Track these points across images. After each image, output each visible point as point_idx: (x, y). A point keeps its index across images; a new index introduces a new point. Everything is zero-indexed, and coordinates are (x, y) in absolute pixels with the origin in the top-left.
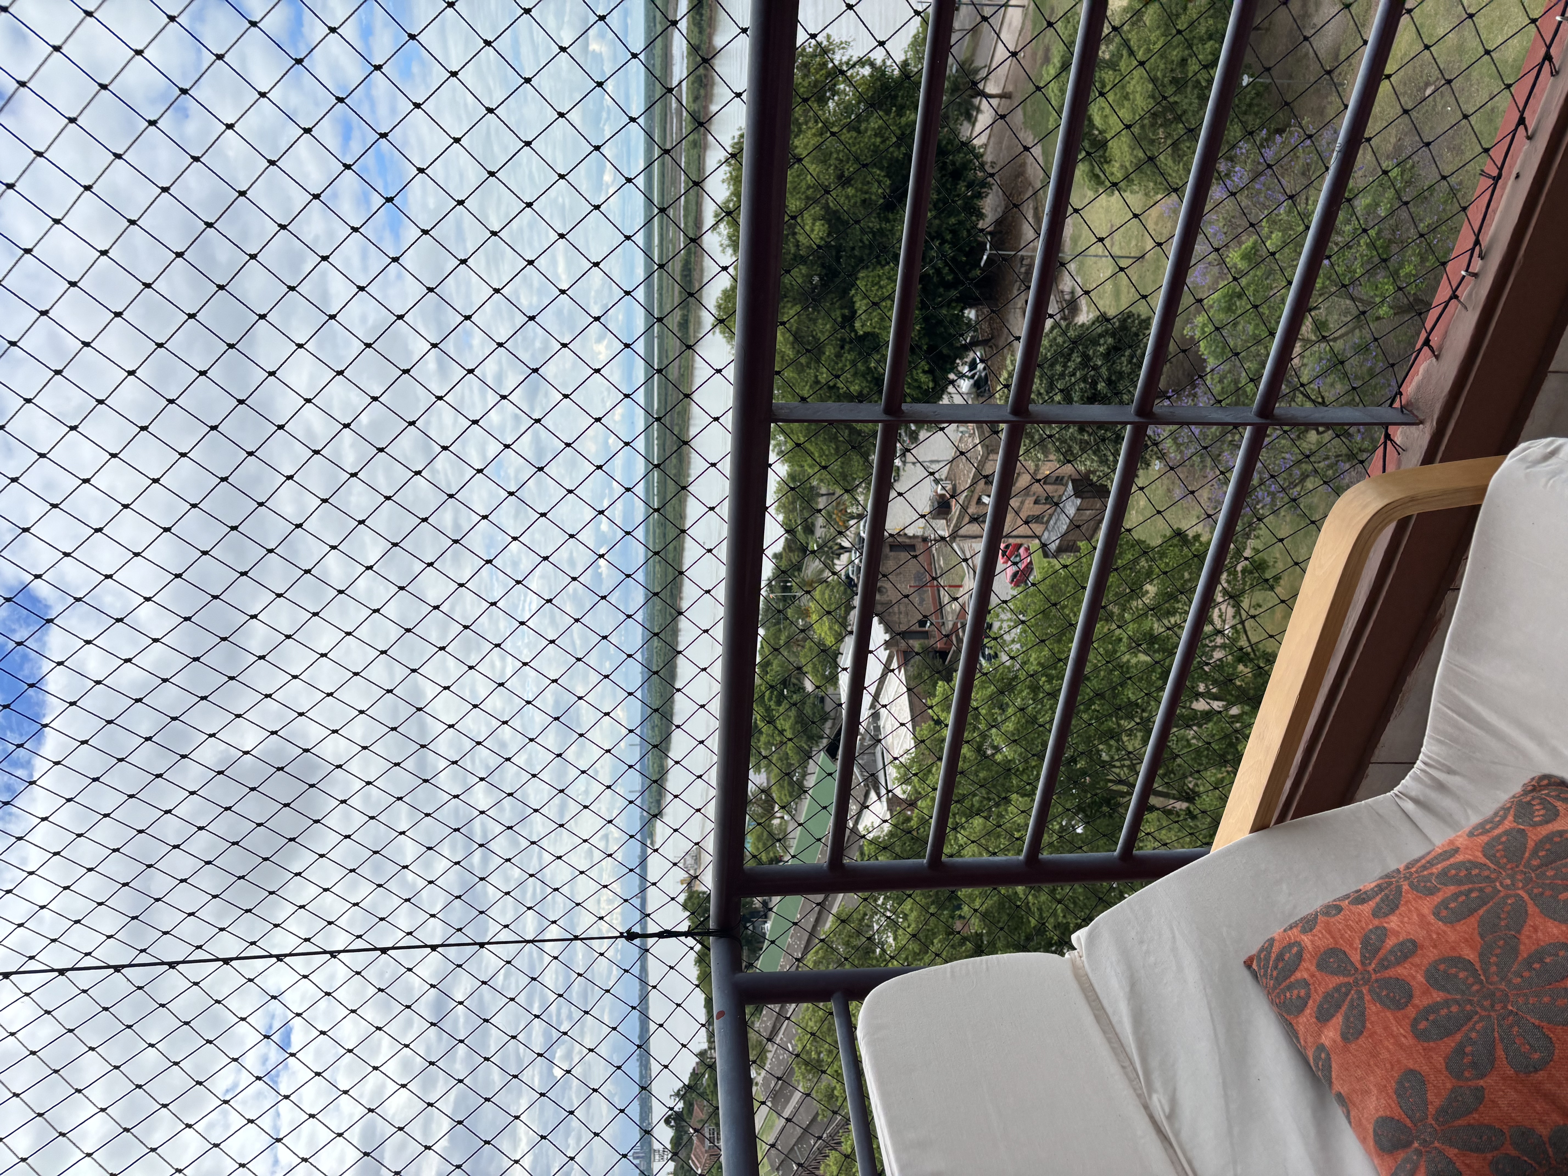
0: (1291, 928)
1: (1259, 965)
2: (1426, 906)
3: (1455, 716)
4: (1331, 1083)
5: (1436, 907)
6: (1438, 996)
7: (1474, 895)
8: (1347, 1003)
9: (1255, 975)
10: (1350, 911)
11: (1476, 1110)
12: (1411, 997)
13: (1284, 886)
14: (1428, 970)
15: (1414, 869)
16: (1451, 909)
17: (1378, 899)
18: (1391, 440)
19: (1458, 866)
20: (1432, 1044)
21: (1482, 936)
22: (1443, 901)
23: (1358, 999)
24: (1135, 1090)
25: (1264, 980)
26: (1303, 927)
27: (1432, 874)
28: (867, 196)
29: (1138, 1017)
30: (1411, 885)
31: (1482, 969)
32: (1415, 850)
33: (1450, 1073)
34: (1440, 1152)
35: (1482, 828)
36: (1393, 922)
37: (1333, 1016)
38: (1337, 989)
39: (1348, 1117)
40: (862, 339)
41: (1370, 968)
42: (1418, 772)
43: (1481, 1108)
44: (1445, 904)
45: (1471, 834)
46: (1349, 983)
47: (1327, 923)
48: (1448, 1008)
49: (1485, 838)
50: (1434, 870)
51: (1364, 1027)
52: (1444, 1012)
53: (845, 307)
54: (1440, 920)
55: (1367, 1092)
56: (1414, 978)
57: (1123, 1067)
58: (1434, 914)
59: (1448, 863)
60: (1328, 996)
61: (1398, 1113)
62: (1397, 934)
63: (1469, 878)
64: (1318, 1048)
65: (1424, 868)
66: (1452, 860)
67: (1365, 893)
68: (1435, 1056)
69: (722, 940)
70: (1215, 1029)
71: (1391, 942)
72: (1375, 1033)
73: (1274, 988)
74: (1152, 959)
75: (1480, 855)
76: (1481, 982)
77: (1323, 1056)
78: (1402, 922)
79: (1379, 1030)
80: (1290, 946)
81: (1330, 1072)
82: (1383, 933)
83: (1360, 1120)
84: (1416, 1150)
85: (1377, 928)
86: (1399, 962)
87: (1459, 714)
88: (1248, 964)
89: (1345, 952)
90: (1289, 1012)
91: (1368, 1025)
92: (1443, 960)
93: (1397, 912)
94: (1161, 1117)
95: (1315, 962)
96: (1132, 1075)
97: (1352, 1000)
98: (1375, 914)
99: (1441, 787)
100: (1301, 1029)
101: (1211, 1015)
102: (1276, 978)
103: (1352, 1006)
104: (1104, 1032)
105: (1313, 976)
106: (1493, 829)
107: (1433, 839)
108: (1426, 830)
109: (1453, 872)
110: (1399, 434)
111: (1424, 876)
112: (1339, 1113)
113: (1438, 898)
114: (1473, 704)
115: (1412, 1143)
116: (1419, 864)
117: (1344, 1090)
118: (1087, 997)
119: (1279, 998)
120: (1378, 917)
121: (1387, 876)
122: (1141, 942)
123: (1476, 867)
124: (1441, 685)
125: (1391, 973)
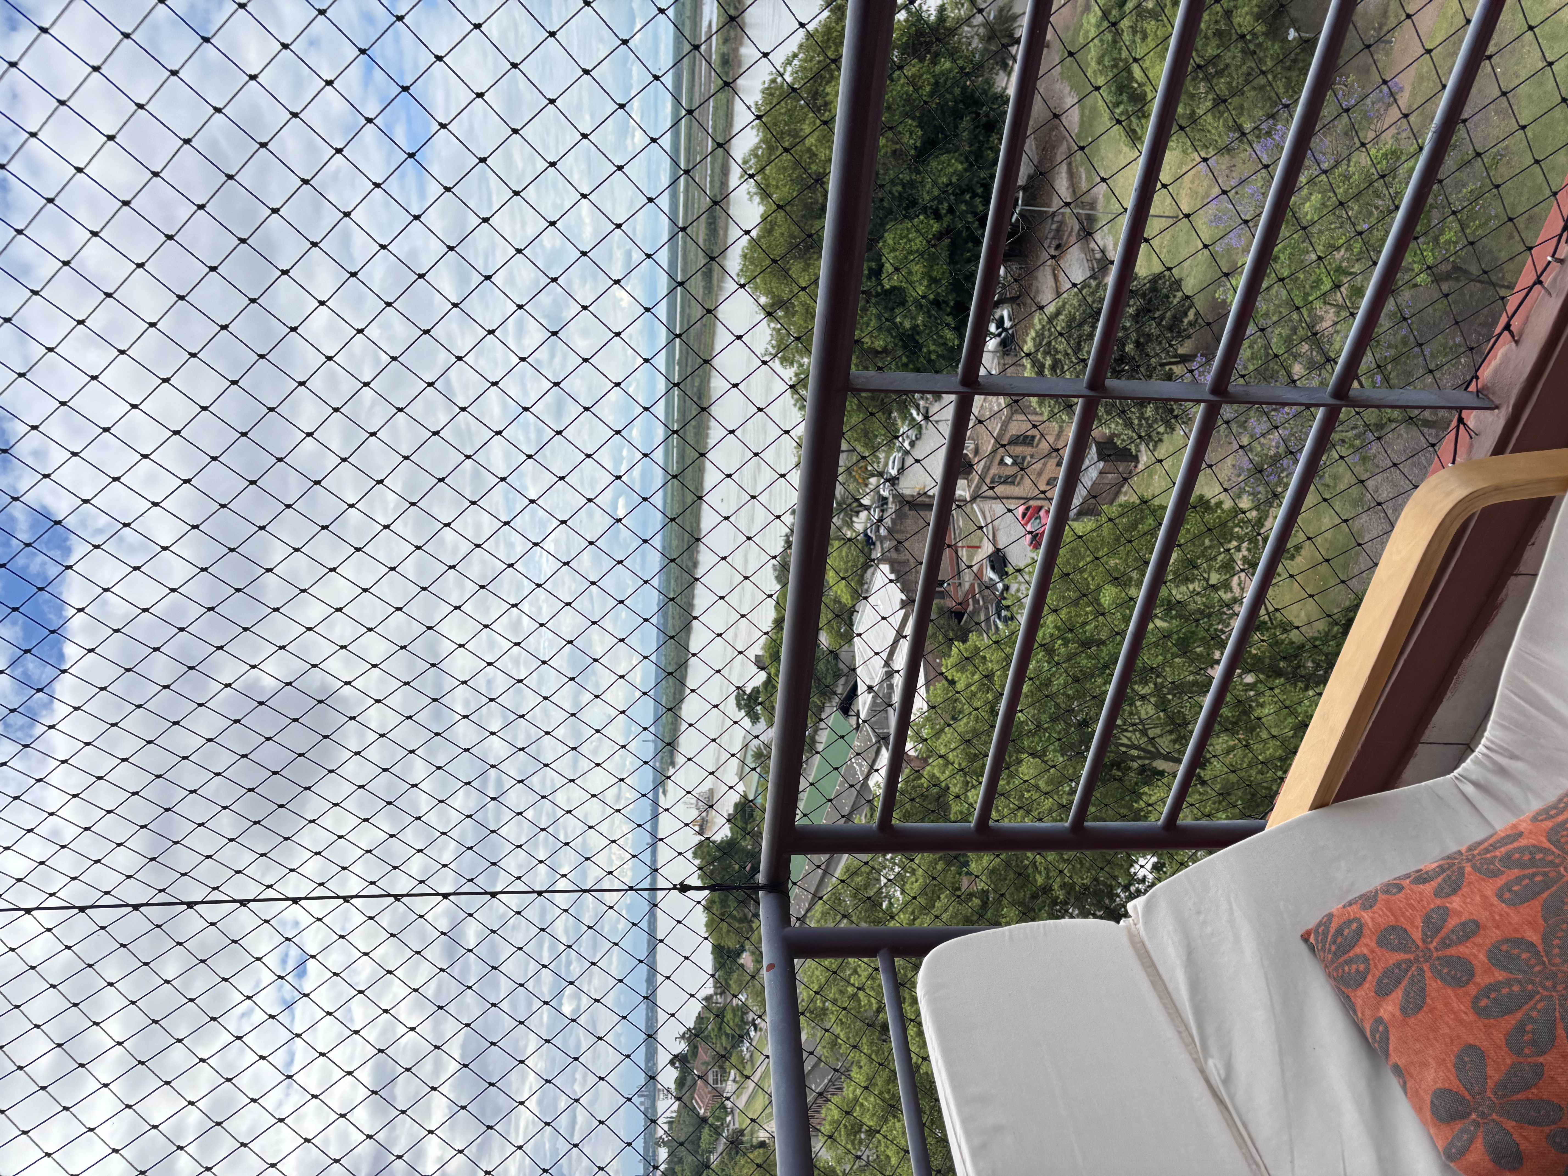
0: (1350, 904)
1: (1316, 940)
2: (1490, 888)
3: (1523, 703)
4: (1387, 1054)
5: (1500, 889)
6: (1500, 975)
7: (1538, 878)
8: (1407, 979)
9: (1312, 949)
10: (1411, 890)
11: (1536, 1085)
12: (1472, 975)
13: (1343, 864)
14: (1490, 950)
15: (1476, 852)
16: (1515, 892)
17: (1440, 879)
18: (1464, 424)
19: (1521, 850)
20: (1492, 1021)
21: (1545, 920)
22: (1506, 884)
23: (1419, 975)
24: (1191, 1054)
25: (1322, 954)
26: (1363, 904)
27: (1495, 857)
28: (898, 147)
29: (1195, 985)
30: (1474, 867)
31: (1545, 951)
32: (1475, 833)
33: (1510, 1049)
34: (1497, 1124)
35: (1546, 814)
36: (1455, 902)
37: (1392, 991)
38: (1398, 965)
39: (1404, 1086)
40: (888, 293)
41: (1432, 946)
42: (1480, 756)
43: (1541, 1084)
44: (1508, 886)
45: (1535, 819)
46: (1410, 960)
47: (1388, 902)
48: (1510, 987)
49: (1549, 824)
50: (1498, 853)
51: (1425, 1003)
52: (1505, 991)
53: (872, 260)
54: (1504, 902)
55: (1424, 1064)
56: (1476, 956)
57: (1180, 1033)
58: (1497, 896)
59: (1511, 846)
60: (1387, 972)
61: (1455, 1085)
62: (1459, 914)
63: (1532, 862)
64: (1376, 1020)
65: (1487, 850)
66: (1516, 844)
67: (1427, 873)
68: (1495, 1033)
69: (771, 895)
70: (1271, 999)
71: (1452, 922)
72: (1435, 1008)
73: (1332, 961)
74: (1209, 930)
75: (1544, 840)
76: (1543, 963)
77: (1381, 1028)
78: (1464, 903)
79: (1439, 1005)
80: (1350, 922)
81: (1388, 1044)
82: (1445, 913)
83: (1417, 1091)
84: (1474, 1121)
85: (1439, 907)
86: (1461, 941)
87: (1526, 701)
88: (1305, 937)
89: (1406, 931)
90: (1347, 986)
91: (1428, 1001)
92: (1506, 941)
93: (1460, 893)
94: (1216, 1080)
95: (1375, 938)
96: (1189, 1040)
97: (1413, 976)
98: (1437, 893)
99: (1502, 771)
100: (1359, 1002)
101: (1268, 985)
102: (1335, 953)
103: (1412, 982)
104: (1160, 998)
105: (1373, 951)
106: (1557, 815)
107: (1493, 823)
108: (1486, 814)
109: (1517, 856)
110: (1472, 419)
111: (1487, 859)
112: (1394, 1084)
113: (1500, 882)
114: (1542, 691)
115: (1470, 1114)
116: (1482, 847)
117: (1401, 1062)
118: (1143, 964)
119: (1337, 971)
120: (1440, 897)
121: (1448, 857)
122: (1199, 913)
123: (1540, 852)
124: (1509, 672)
125: (1452, 951)
